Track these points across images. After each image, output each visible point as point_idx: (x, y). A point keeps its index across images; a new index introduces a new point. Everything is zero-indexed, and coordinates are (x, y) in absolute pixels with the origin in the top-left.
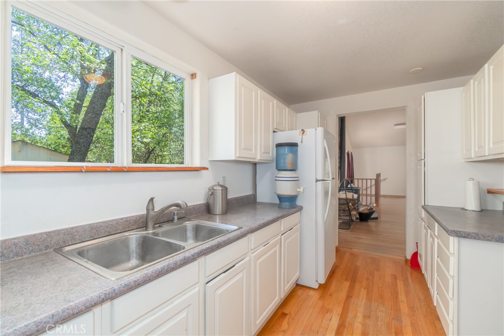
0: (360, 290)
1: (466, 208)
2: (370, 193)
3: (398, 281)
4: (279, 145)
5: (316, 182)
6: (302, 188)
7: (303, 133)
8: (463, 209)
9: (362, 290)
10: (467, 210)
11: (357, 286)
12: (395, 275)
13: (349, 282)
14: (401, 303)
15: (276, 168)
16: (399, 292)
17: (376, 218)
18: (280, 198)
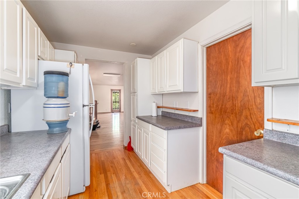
0: (111, 176)
1: (152, 116)
2: (92, 112)
3: (126, 161)
4: (47, 73)
5: (83, 107)
6: (74, 113)
7: (71, 66)
8: (151, 116)
9: (112, 175)
10: (153, 116)
11: (109, 174)
12: (123, 158)
13: (103, 174)
14: (133, 173)
15: (45, 95)
16: (130, 167)
17: (99, 127)
18: (49, 124)
